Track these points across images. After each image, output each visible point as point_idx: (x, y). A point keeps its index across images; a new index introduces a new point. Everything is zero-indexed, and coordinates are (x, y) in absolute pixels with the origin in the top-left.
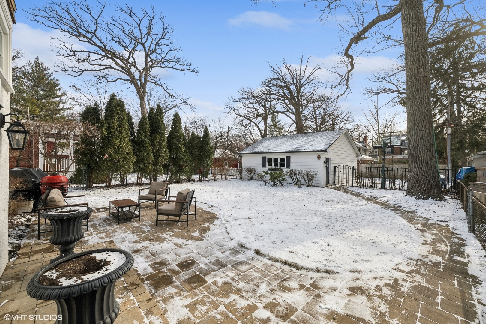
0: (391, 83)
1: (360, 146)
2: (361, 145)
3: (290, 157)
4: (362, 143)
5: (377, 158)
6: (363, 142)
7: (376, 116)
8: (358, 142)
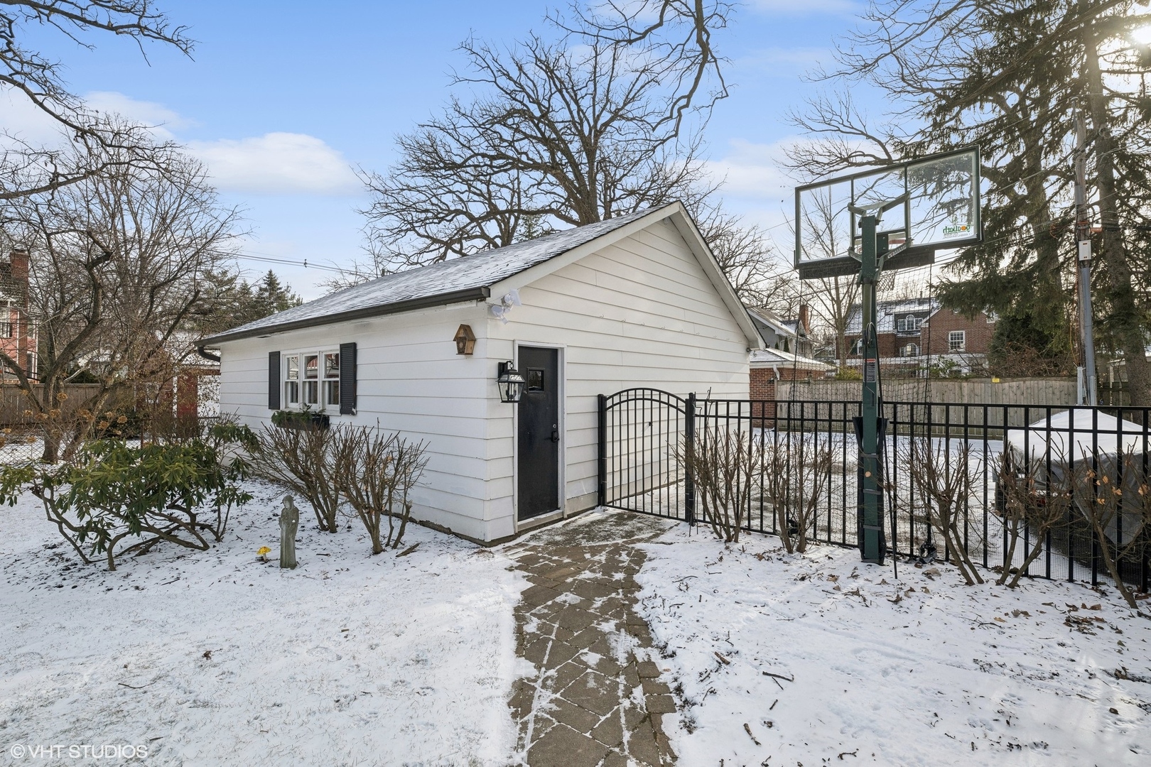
0: (866, 135)
1: (787, 332)
2: (791, 330)
3: (354, 345)
4: (794, 326)
5: (832, 363)
6: (797, 322)
7: (826, 238)
8: (783, 322)
